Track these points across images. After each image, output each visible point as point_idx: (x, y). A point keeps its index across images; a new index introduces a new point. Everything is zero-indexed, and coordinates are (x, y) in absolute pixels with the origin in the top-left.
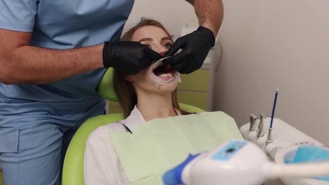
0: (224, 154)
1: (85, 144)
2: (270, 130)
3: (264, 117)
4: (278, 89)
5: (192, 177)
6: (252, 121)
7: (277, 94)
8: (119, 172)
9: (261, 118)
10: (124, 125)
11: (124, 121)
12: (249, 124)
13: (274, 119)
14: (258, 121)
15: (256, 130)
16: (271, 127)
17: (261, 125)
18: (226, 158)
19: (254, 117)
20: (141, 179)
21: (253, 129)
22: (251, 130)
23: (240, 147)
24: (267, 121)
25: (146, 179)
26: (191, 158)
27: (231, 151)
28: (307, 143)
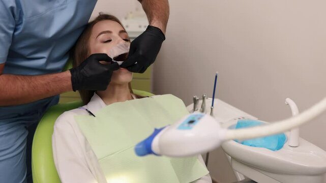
0: (186, 125)
1: (53, 128)
2: (212, 109)
3: (206, 98)
4: (217, 72)
5: (160, 146)
6: (195, 101)
7: (216, 77)
8: (87, 152)
9: (203, 98)
10: (87, 110)
11: (85, 107)
12: (193, 104)
13: (215, 100)
14: (201, 102)
15: (199, 110)
16: (212, 106)
17: (203, 105)
18: (190, 128)
19: (197, 98)
20: (108, 156)
21: (196, 109)
22: (194, 110)
23: (199, 119)
24: (209, 101)
25: (113, 155)
26: (157, 131)
27: (192, 122)
28: (243, 118)
